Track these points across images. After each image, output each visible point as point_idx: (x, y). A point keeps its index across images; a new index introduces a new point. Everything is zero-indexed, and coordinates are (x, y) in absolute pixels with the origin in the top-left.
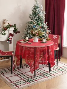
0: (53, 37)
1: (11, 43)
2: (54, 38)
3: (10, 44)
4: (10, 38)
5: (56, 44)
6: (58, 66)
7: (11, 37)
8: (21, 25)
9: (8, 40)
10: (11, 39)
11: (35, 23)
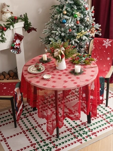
0: (104, 43)
1: (18, 53)
2: (105, 46)
3: (17, 55)
4: (15, 43)
5: (108, 59)
6: (108, 105)
7: (18, 41)
8: (40, 10)
9: (12, 48)
10: (19, 44)
11: (66, 12)
